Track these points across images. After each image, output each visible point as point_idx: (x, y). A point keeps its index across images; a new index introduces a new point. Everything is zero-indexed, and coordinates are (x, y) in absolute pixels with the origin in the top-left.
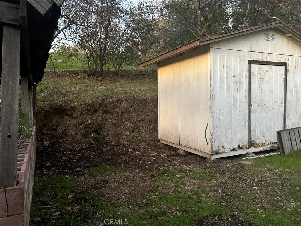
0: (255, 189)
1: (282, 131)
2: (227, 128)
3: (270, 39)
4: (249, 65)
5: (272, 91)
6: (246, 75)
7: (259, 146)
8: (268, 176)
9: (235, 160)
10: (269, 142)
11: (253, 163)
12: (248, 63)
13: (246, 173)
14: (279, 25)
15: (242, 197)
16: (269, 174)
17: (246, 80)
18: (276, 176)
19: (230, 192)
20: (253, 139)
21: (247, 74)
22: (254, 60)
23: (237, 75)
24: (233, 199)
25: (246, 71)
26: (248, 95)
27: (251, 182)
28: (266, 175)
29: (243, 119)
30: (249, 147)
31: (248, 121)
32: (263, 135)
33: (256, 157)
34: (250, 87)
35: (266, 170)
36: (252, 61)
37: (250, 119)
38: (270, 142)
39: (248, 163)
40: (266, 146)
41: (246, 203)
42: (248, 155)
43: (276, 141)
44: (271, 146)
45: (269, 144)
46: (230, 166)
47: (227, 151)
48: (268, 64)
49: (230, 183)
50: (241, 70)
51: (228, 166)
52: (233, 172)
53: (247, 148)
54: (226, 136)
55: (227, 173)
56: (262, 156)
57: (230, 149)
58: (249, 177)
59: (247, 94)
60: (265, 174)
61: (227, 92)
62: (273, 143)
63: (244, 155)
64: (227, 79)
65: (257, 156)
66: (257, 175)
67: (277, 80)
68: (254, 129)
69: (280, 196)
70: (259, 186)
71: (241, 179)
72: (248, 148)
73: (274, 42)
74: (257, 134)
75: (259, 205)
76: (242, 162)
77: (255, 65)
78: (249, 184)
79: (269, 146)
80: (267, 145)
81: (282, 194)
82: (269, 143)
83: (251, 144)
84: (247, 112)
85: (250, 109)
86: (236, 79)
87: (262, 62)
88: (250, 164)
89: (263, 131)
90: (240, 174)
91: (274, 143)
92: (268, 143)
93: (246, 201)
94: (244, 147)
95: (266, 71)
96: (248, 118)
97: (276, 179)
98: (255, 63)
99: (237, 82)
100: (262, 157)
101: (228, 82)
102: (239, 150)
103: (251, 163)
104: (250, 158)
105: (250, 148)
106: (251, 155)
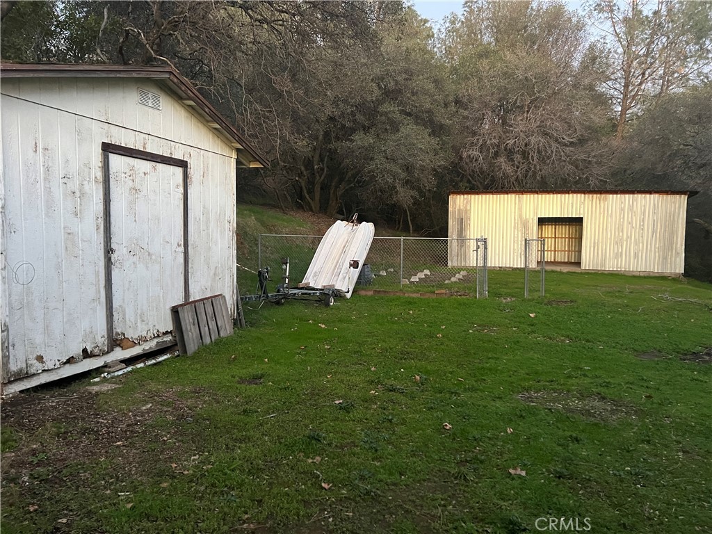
0: (118, 446)
1: (181, 305)
2: (51, 308)
3: (150, 102)
4: (104, 155)
5: (159, 220)
6: (98, 178)
7: (134, 344)
8: (149, 410)
9: (74, 386)
10: (155, 332)
11: (118, 386)
12: (102, 150)
13: (98, 415)
14: (167, 76)
15: (85, 476)
16: (151, 405)
17: (97, 189)
18: (167, 406)
19: (53, 473)
20: (119, 331)
21: (100, 175)
22: (117, 144)
23: (73, 174)
24: (60, 487)
25: (97, 168)
26: (104, 226)
27: (108, 433)
28: (144, 408)
29: (92, 284)
30: (111, 350)
31: (105, 286)
32: (141, 316)
33: (125, 370)
34: (108, 207)
35: (146, 396)
36: (111, 147)
37: (112, 284)
38: (158, 331)
39: (106, 387)
40: (148, 343)
41: (93, 488)
42: (107, 369)
43: (170, 327)
44: (160, 340)
45: (155, 337)
46: (59, 405)
47: (53, 367)
48: (149, 158)
49: (55, 449)
50: (85, 165)
51: (52, 406)
52: (66, 417)
53: (105, 353)
54: (47, 328)
55: (48, 425)
56: (141, 365)
57: (59, 360)
58: (105, 421)
59: (102, 223)
60: (144, 405)
61: (47, 215)
62: (164, 334)
63: (98, 371)
64: (47, 182)
65: (129, 369)
66: (124, 413)
67: (169, 196)
68: (120, 306)
69: (171, 449)
70: (128, 438)
71: (84, 432)
72: (108, 352)
73: (158, 112)
74: (127, 316)
75: (122, 482)
76: (92, 388)
77: (120, 156)
78: (106, 438)
79: (155, 341)
80: (152, 339)
81: (175, 443)
82: (156, 335)
83: (115, 341)
84: (103, 267)
85: (109, 259)
86: (74, 185)
87: (135, 151)
88: (112, 390)
89: (142, 309)
90: (83, 419)
91: (167, 333)
92: (154, 335)
93: (93, 483)
94: (96, 350)
95: (145, 174)
96: (106, 280)
97: (167, 411)
98: (118, 152)
99: (74, 193)
100: (141, 367)
101: (48, 191)
102: (84, 360)
103: (114, 386)
104: (112, 374)
105: (113, 350)
106: (114, 367)
